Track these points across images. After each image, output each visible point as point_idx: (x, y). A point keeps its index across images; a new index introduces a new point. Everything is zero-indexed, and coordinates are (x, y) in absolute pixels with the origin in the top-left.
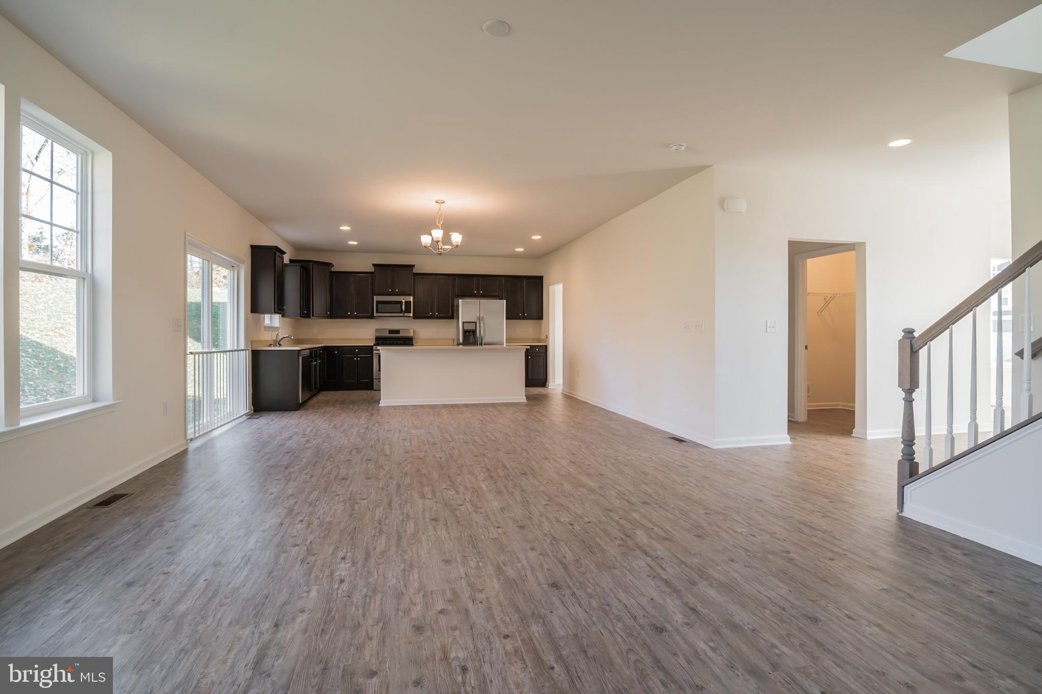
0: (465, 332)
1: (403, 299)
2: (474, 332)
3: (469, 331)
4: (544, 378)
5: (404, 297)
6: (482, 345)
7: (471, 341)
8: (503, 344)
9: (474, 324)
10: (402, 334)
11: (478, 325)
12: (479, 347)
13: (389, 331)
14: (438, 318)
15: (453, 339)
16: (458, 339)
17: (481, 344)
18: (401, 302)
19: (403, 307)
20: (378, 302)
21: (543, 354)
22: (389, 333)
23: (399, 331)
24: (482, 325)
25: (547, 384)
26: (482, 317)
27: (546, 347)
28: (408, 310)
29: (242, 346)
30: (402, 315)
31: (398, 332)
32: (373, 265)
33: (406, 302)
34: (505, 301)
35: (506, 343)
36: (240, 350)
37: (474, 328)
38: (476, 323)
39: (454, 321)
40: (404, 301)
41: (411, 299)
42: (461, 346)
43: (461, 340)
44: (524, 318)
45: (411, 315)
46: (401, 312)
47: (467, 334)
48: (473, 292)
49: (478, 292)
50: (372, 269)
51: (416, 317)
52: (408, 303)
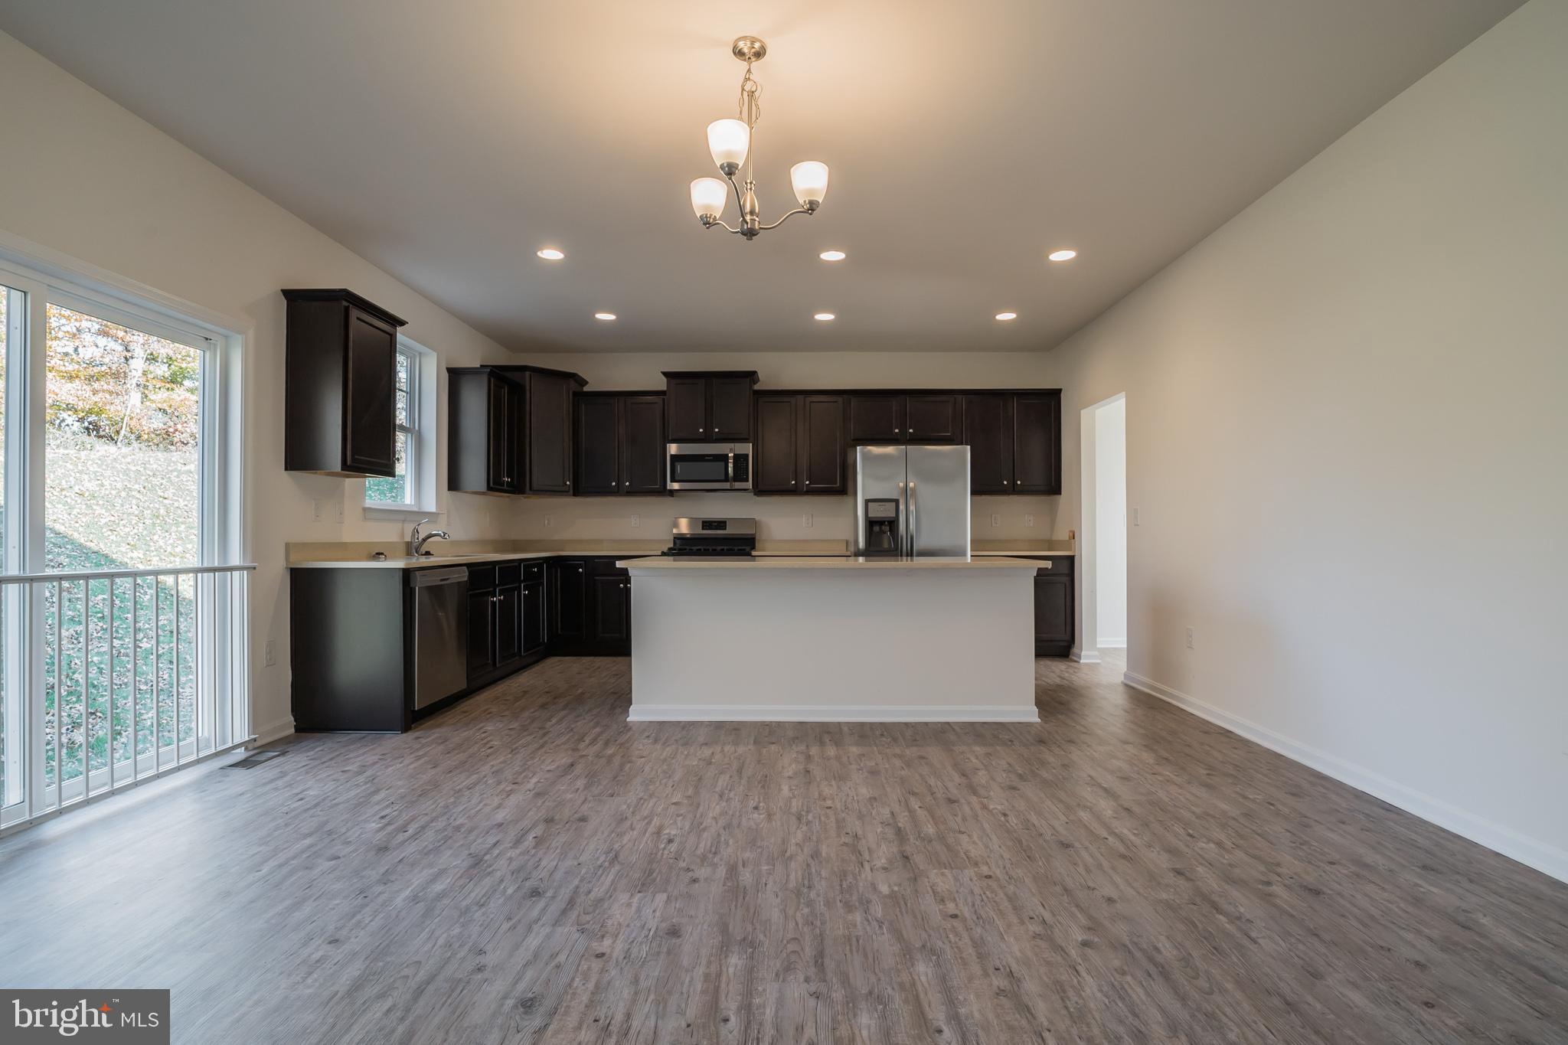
0: (871, 524)
1: (730, 450)
2: (893, 523)
3: (880, 522)
4: (1067, 637)
5: (732, 445)
6: (912, 555)
7: (886, 545)
8: (964, 554)
9: (894, 504)
10: (730, 531)
11: (902, 507)
12: (904, 563)
13: (703, 522)
14: (810, 492)
15: (847, 542)
16: (856, 542)
17: (910, 554)
18: (725, 457)
19: (730, 470)
20: (675, 458)
21: (1065, 579)
22: (703, 529)
23: (725, 522)
24: (912, 508)
25: (1075, 650)
26: (913, 490)
27: (1071, 560)
28: (740, 475)
29: (235, 558)
30: (727, 485)
31: (721, 524)
32: (665, 374)
33: (736, 457)
34: (969, 447)
35: (971, 550)
36: (231, 569)
37: (894, 516)
38: (897, 501)
39: (848, 500)
40: (731, 455)
41: (747, 448)
42: (861, 559)
43: (862, 544)
44: (1013, 490)
45: (749, 485)
46: (726, 479)
47: (876, 528)
48: (892, 430)
49: (903, 430)
50: (661, 384)
51: (760, 490)
52: (740, 459)
